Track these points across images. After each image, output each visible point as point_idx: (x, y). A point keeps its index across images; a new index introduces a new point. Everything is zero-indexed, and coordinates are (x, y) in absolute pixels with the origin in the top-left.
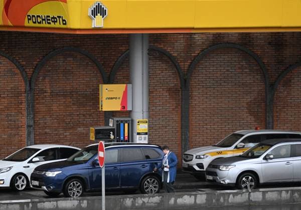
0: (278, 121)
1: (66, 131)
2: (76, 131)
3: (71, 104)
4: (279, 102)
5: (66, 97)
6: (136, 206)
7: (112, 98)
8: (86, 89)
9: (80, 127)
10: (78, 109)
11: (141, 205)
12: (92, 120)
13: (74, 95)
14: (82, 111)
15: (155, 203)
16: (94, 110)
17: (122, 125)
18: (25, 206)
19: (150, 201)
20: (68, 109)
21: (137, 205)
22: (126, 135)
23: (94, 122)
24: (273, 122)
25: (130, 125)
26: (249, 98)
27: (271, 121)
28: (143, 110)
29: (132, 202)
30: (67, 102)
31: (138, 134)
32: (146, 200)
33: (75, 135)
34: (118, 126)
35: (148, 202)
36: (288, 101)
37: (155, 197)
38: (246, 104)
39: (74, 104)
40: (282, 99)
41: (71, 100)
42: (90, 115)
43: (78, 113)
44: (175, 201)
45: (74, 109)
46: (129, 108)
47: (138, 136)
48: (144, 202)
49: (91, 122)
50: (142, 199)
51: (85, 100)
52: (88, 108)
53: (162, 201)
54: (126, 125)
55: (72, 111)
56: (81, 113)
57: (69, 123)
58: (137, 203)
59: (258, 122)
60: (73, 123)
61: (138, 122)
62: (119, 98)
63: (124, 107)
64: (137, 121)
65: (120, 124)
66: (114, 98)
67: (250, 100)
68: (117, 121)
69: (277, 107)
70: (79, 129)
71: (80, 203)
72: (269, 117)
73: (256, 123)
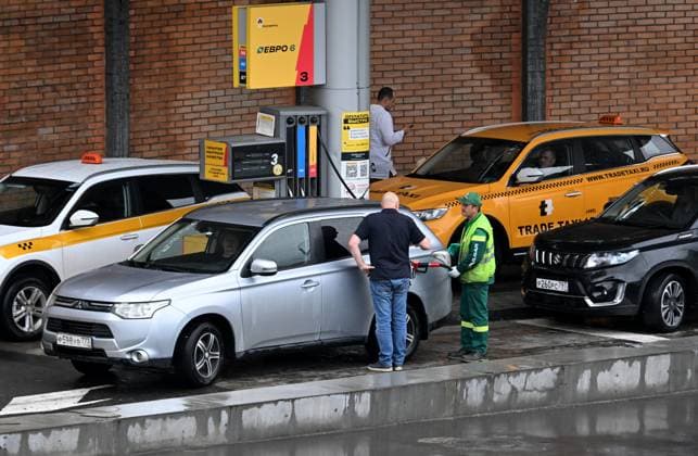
0: (556, 86)
1: (8, 138)
2: (34, 139)
3: (23, 56)
4: (559, 29)
5: (8, 33)
6: (494, 403)
7: (273, 49)
8: (59, 9)
9: (44, 127)
10: (40, 69)
11: (505, 398)
12: (74, 100)
13: (31, 28)
14: (51, 75)
15: (542, 391)
16: (80, 72)
17: (301, 129)
18: (210, 420)
19: (528, 386)
20: (13, 71)
21: (496, 398)
22: (313, 161)
23: (81, 106)
24: (544, 92)
25: (323, 129)
26: (476, 21)
27: (540, 87)
28: (358, 83)
29: (486, 389)
30: (11, 51)
31: (346, 156)
32: (519, 382)
33: (32, 149)
34: (292, 134)
35: (524, 389)
36: (582, 25)
37: (541, 370)
38: (469, 37)
39: (29, 55)
40: (565, 19)
41: (23, 43)
42: (70, 87)
43: (39, 83)
44: (593, 381)
45: (30, 70)
46: (318, 79)
47: (344, 163)
48: (514, 389)
49: (73, 108)
50: (511, 379)
51: (56, 40)
52: (63, 66)
53: (559, 383)
54: (313, 130)
55: (24, 78)
56: (48, 82)
57: (18, 115)
58: (498, 393)
59: (501, 92)
60: (26, 114)
61: (346, 121)
62: (293, 48)
63: (304, 76)
64: (344, 118)
65: (295, 127)
66: (279, 48)
67: (479, 24)
68: (289, 120)
69: (552, 44)
70: (41, 131)
71: (352, 402)
72: (534, 77)
73: (497, 95)
